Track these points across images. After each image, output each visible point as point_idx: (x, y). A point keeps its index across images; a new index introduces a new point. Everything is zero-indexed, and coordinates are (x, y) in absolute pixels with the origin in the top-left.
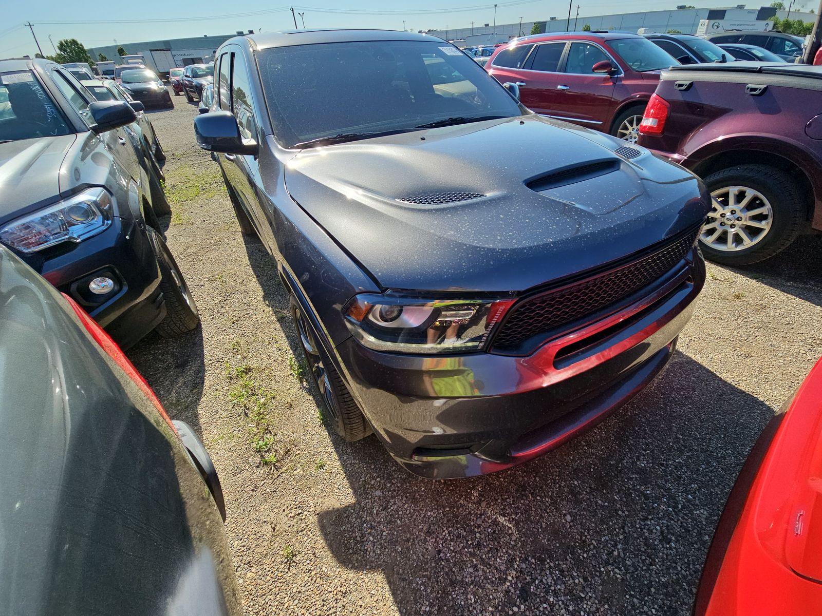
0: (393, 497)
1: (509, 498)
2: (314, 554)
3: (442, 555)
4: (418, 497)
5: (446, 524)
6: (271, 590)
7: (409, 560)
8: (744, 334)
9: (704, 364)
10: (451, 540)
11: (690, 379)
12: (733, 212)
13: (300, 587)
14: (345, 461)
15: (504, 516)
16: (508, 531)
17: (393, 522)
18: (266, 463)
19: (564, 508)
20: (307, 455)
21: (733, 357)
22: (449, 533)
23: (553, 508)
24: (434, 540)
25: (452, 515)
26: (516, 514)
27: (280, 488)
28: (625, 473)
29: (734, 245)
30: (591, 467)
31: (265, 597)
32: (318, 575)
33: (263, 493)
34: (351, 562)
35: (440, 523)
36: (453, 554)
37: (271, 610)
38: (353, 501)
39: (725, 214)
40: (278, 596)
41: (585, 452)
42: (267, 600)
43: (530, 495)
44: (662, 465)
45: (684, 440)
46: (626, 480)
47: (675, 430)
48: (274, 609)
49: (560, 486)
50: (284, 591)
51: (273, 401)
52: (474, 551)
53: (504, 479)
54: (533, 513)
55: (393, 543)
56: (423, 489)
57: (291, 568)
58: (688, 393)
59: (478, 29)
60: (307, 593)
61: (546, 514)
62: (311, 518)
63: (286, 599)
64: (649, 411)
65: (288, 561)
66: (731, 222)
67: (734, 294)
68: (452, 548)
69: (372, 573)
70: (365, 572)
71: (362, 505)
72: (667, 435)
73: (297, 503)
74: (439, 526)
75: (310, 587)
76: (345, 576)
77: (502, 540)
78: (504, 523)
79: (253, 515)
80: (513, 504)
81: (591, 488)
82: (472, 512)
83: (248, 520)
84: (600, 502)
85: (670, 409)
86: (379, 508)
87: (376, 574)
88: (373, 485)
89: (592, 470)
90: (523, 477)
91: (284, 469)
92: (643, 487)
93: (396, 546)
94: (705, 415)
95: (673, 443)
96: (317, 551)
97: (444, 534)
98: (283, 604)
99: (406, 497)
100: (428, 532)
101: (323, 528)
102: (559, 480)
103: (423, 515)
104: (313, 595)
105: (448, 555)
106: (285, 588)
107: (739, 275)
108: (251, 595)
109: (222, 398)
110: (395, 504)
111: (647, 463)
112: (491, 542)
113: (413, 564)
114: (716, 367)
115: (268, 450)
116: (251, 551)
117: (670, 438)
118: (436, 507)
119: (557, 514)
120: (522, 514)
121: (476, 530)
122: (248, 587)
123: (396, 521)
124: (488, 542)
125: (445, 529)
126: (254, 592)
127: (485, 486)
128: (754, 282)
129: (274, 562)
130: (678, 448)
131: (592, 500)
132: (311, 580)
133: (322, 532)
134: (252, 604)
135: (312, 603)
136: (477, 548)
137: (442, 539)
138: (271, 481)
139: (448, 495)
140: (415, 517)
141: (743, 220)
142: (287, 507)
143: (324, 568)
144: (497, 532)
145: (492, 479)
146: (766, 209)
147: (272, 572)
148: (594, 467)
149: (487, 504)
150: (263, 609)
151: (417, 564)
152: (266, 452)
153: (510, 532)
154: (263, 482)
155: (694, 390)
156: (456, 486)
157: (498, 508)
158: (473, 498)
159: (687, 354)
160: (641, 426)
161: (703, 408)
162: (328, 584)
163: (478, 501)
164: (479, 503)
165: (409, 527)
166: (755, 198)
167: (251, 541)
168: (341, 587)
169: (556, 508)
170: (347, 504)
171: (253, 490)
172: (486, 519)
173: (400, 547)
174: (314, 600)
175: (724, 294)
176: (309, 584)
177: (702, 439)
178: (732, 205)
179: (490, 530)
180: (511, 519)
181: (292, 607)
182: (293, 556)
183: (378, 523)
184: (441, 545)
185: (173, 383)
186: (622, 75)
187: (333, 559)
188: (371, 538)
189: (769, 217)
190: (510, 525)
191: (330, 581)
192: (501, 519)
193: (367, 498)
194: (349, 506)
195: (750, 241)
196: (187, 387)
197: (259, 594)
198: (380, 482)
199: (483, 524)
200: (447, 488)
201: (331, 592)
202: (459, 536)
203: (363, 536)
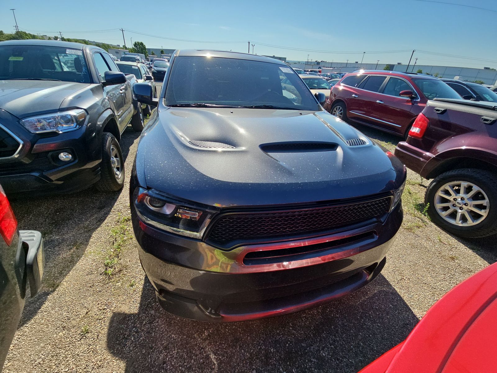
0: (159, 318)
1: (224, 344)
2: (98, 336)
3: (165, 365)
4: (173, 323)
5: (179, 346)
6: (66, 347)
7: (145, 361)
8: (446, 286)
9: (405, 299)
10: (176, 358)
11: (389, 305)
12: (462, 199)
13: (80, 352)
14: (146, 287)
15: (215, 355)
16: (212, 366)
17: (150, 333)
18: (106, 274)
19: (255, 364)
20: (129, 276)
21: (429, 300)
22: (178, 352)
23: (248, 362)
24: (166, 354)
25: (185, 342)
26: (224, 356)
27: (104, 290)
28: (309, 356)
29: (461, 221)
30: (287, 343)
31: (61, 349)
32: (92, 349)
33: (95, 290)
34: (113, 349)
35: (175, 344)
36: (172, 367)
37: (59, 358)
38: (136, 312)
39: (457, 199)
40: (67, 352)
41: (289, 331)
42: (61, 352)
43: (239, 347)
44: (338, 359)
45: (363, 348)
46: (307, 361)
47: (360, 337)
48: (61, 358)
49: (261, 348)
50: (71, 350)
51: (130, 240)
52: (185, 371)
53: (229, 330)
54: (234, 360)
55: (142, 346)
56: (178, 319)
57: (82, 339)
58: (382, 314)
59: (351, 64)
60: (81, 357)
61: (242, 364)
62: (109, 314)
63: (70, 355)
64: (347, 318)
65: (83, 334)
66: (460, 206)
67: (451, 256)
68: (173, 363)
69: (120, 360)
70: (117, 358)
71: (140, 316)
72: (352, 339)
73: (107, 302)
74: (174, 346)
75: (84, 355)
76: (106, 356)
77: (205, 370)
78: (213, 359)
79: (82, 301)
80: (225, 349)
81: (281, 357)
82: (198, 344)
83: (78, 303)
84: (281, 369)
85: (363, 322)
86: (148, 321)
87: (122, 362)
88: (153, 306)
89: (287, 345)
90: (240, 334)
91: (113, 280)
92: (316, 371)
93: (143, 348)
94: (388, 335)
95: (354, 347)
96: (100, 335)
97: (174, 352)
98: (66, 358)
99: (166, 320)
100: (166, 347)
101: (112, 322)
102: (262, 344)
103: (169, 335)
104: (83, 360)
105: (168, 367)
106: (73, 349)
107: (461, 244)
108: (55, 345)
109: (108, 231)
110: (158, 322)
111: (328, 355)
112: (198, 369)
113: (146, 364)
114: (412, 303)
115: (112, 266)
116: (69, 321)
117: (353, 342)
118: (179, 333)
119: (249, 367)
120: (227, 357)
121: (194, 357)
122: (56, 340)
123: (152, 333)
124: (196, 369)
125: (176, 349)
126: (57, 344)
127: (215, 330)
128: (471, 251)
129: (76, 332)
130: (356, 352)
131: (277, 366)
132: (88, 351)
133: (110, 325)
134: (53, 350)
135: (80, 364)
136: (187, 370)
137: (171, 355)
138: (102, 285)
139: (190, 328)
140: (164, 334)
141: (469, 205)
142: (101, 303)
143: (98, 347)
144: (205, 364)
145: (222, 328)
146: (485, 202)
147: (72, 337)
148: (290, 344)
149: (209, 343)
150: (56, 355)
151: (148, 366)
152: (110, 267)
153: (213, 367)
154: (98, 284)
155: (387, 314)
156: (198, 324)
157: (214, 348)
158: (203, 336)
159: (395, 288)
160: (336, 327)
161: (388, 329)
162: (94, 357)
163: (205, 339)
164: (205, 340)
165: (157, 340)
166: (479, 193)
167: (72, 315)
168: (100, 362)
169: (250, 362)
170: (132, 313)
171: (91, 287)
172: (203, 352)
173: (145, 350)
174: (82, 363)
175: (443, 254)
176: (85, 353)
177: (377, 351)
178: (462, 194)
179: (201, 360)
180: (218, 359)
181: (70, 361)
182: (87, 333)
183: (142, 330)
184: (168, 359)
185: (92, 216)
186: (419, 100)
187: (106, 343)
188: (132, 339)
189: (487, 208)
190: (215, 362)
191: (96, 356)
192: (212, 356)
193: (145, 313)
194: (132, 314)
195: (472, 222)
196: (96, 220)
197: (59, 346)
198: (157, 306)
199: (199, 355)
200: (192, 324)
201: (93, 362)
202: (181, 357)
203: (129, 336)
